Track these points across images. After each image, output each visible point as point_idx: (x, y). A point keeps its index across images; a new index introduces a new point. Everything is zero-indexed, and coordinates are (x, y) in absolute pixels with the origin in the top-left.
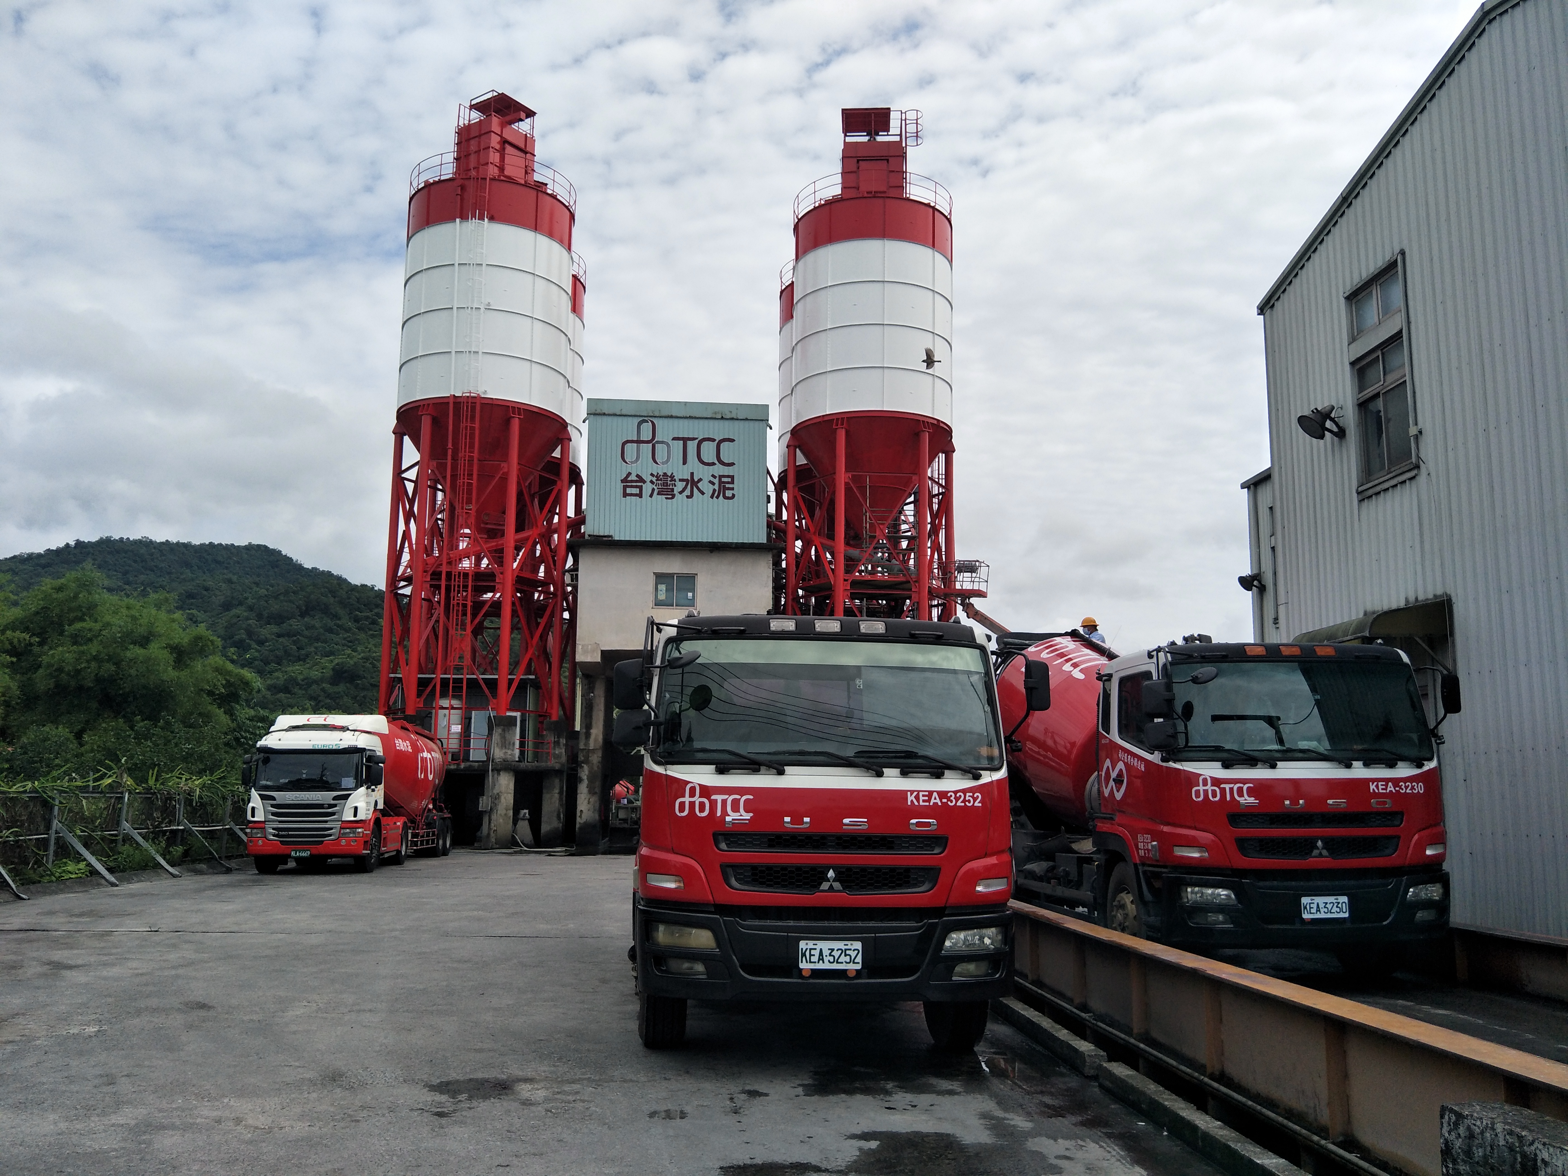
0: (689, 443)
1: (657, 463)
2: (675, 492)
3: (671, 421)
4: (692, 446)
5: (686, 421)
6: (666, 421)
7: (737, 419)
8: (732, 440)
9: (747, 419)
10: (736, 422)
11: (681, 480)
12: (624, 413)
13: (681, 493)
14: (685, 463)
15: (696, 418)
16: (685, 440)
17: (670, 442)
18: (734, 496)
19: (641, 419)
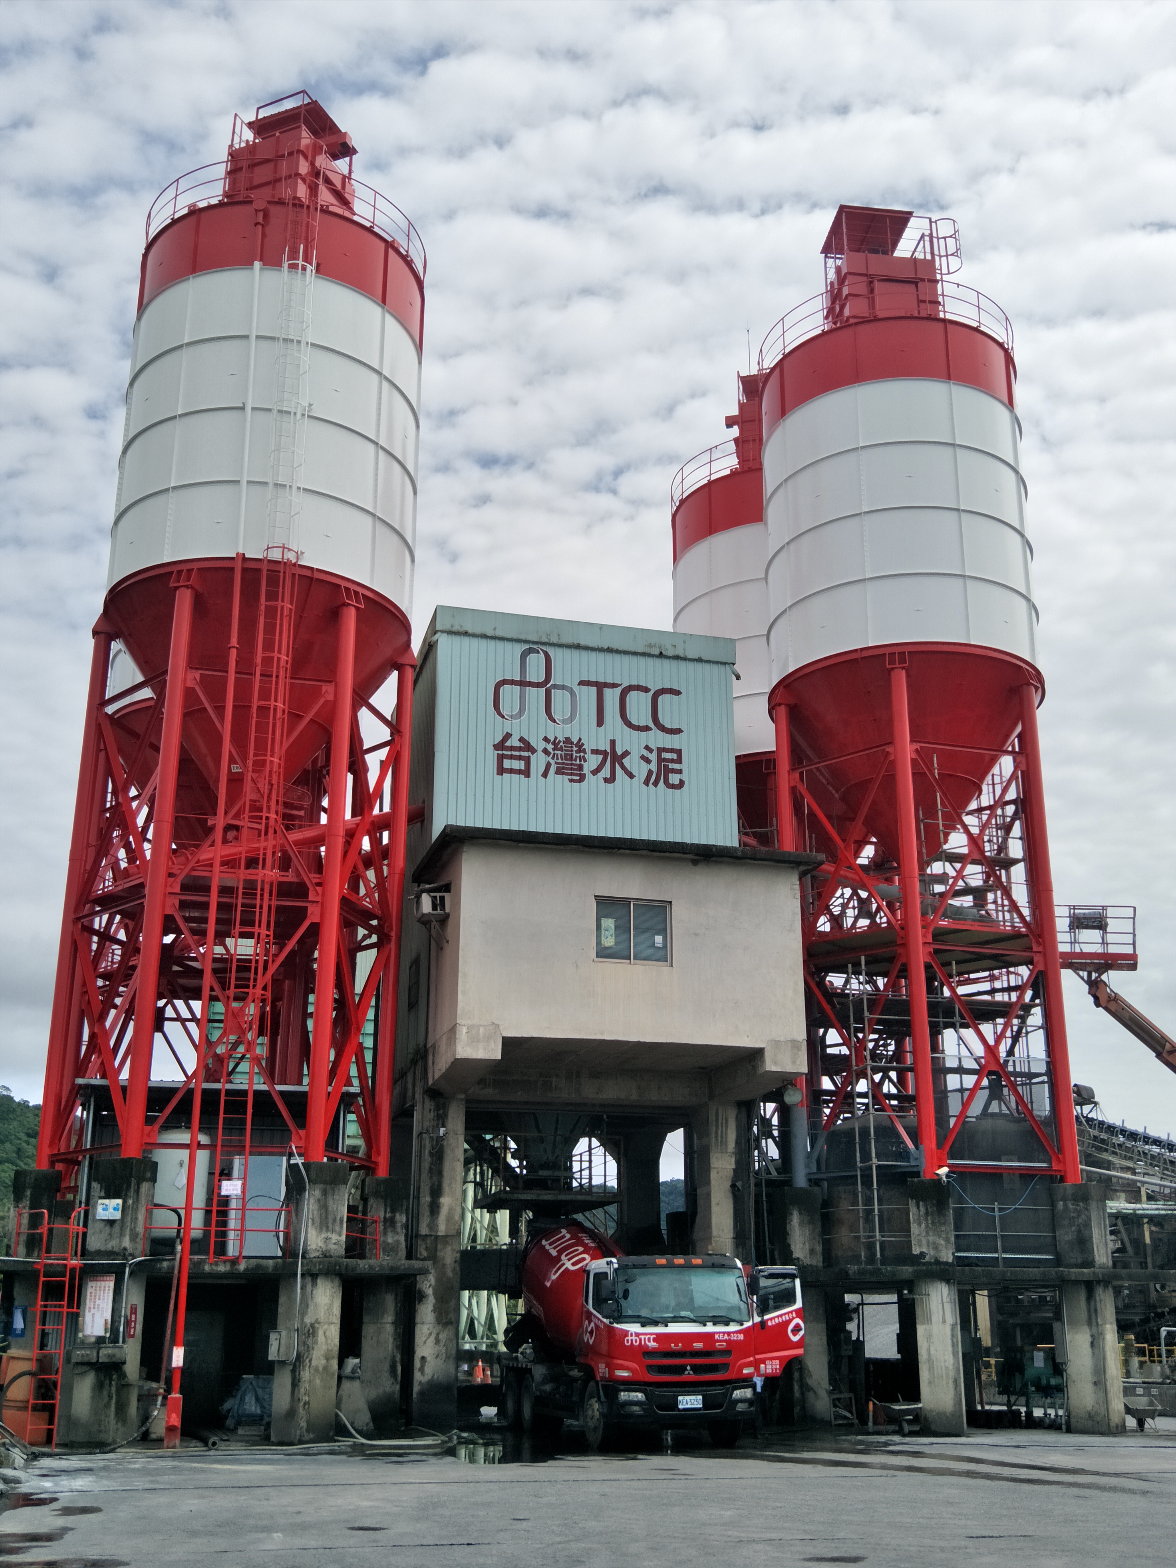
0: (607, 692)
1: (554, 721)
2: (586, 771)
3: (576, 653)
4: (611, 697)
5: (601, 656)
6: (567, 652)
7: (685, 659)
8: (678, 693)
9: (700, 660)
10: (683, 664)
11: (595, 752)
12: (499, 633)
13: (595, 772)
15: (618, 652)
16: (600, 687)
17: (576, 689)
18: (681, 784)
19: (527, 646)
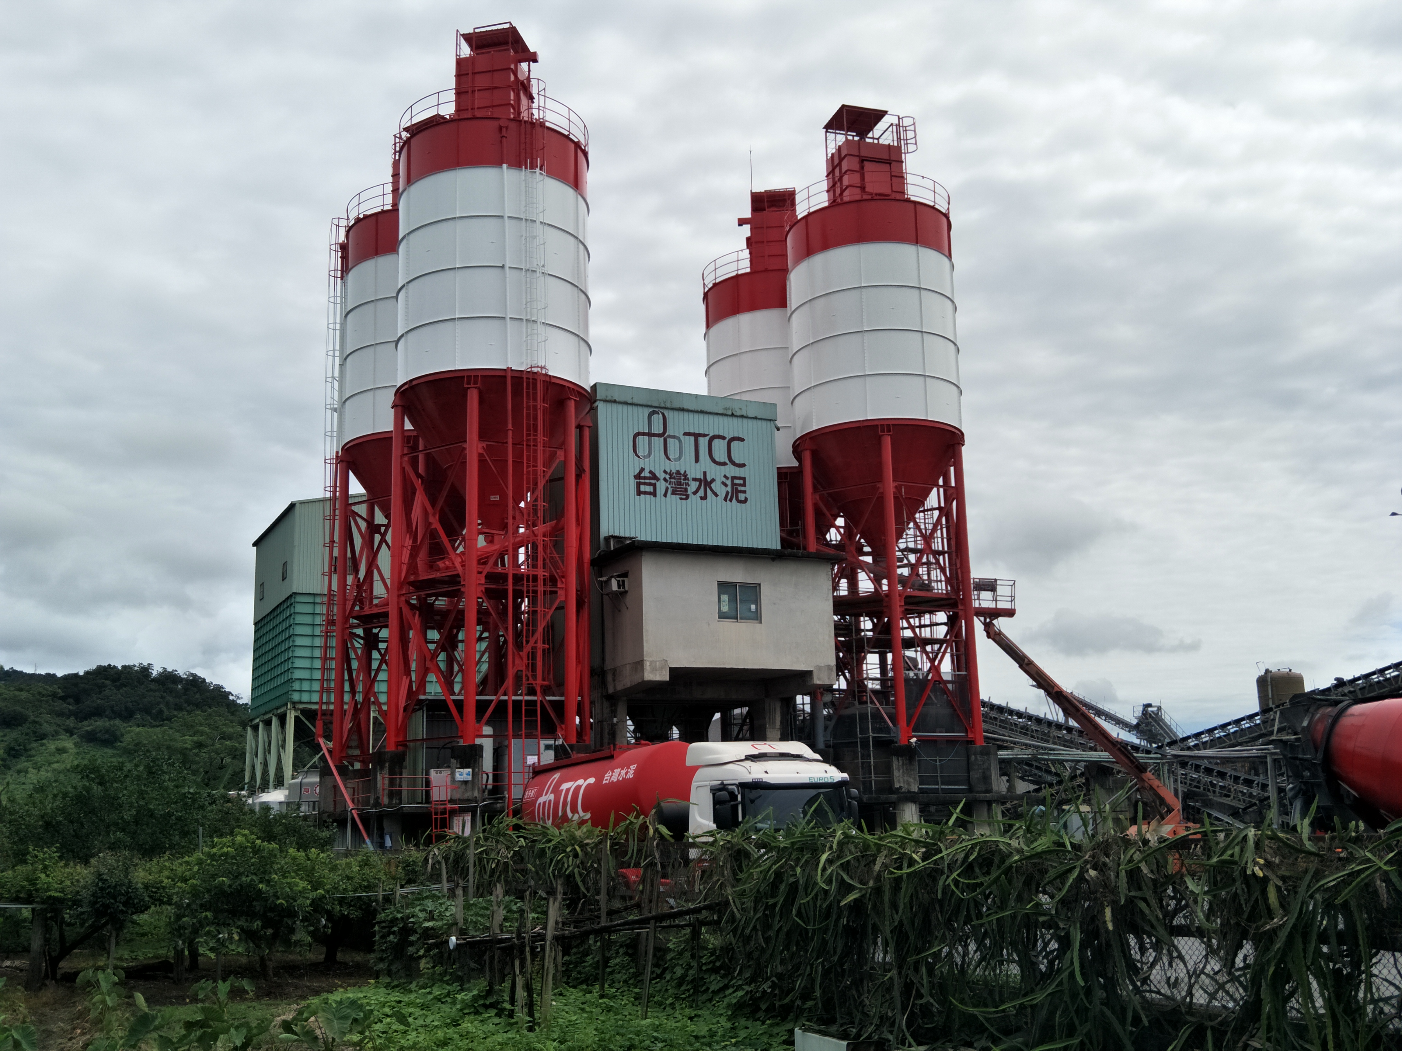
0: (701, 440)
1: (669, 459)
2: (689, 492)
3: (680, 414)
4: (703, 442)
5: (696, 415)
6: (676, 413)
7: (747, 417)
8: (742, 440)
9: (756, 418)
10: (745, 421)
11: (694, 480)
12: (635, 401)
13: (695, 493)
14: (697, 460)
15: (707, 413)
16: (697, 436)
17: (682, 437)
18: (745, 501)
19: (651, 410)
